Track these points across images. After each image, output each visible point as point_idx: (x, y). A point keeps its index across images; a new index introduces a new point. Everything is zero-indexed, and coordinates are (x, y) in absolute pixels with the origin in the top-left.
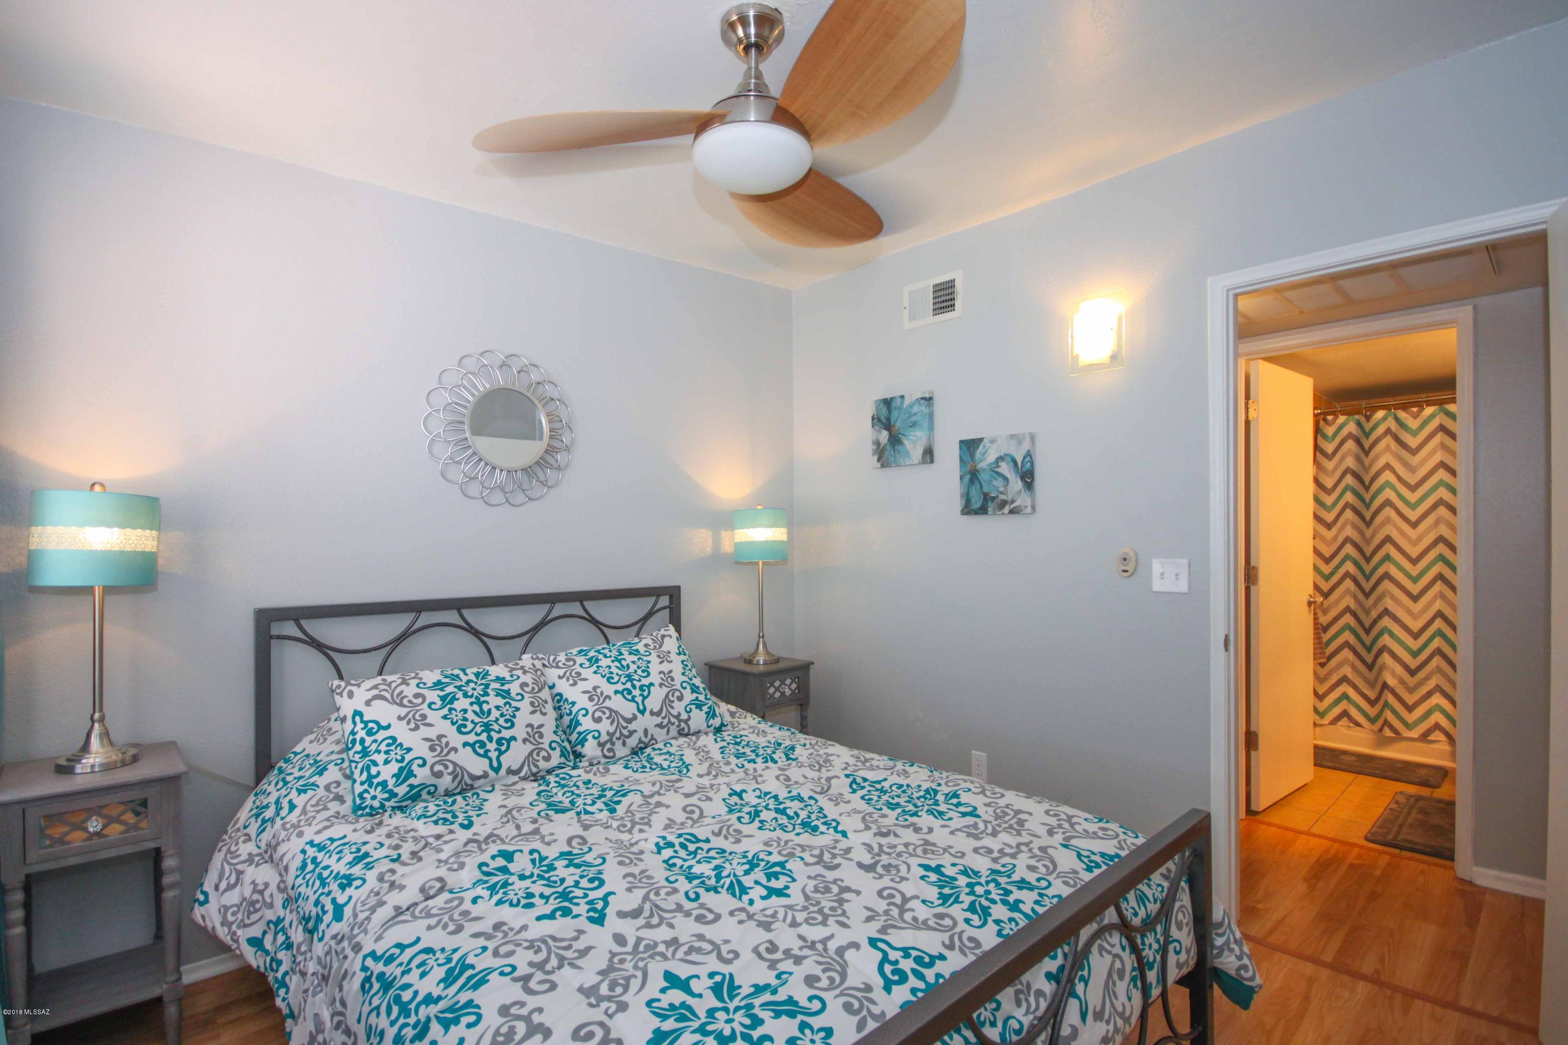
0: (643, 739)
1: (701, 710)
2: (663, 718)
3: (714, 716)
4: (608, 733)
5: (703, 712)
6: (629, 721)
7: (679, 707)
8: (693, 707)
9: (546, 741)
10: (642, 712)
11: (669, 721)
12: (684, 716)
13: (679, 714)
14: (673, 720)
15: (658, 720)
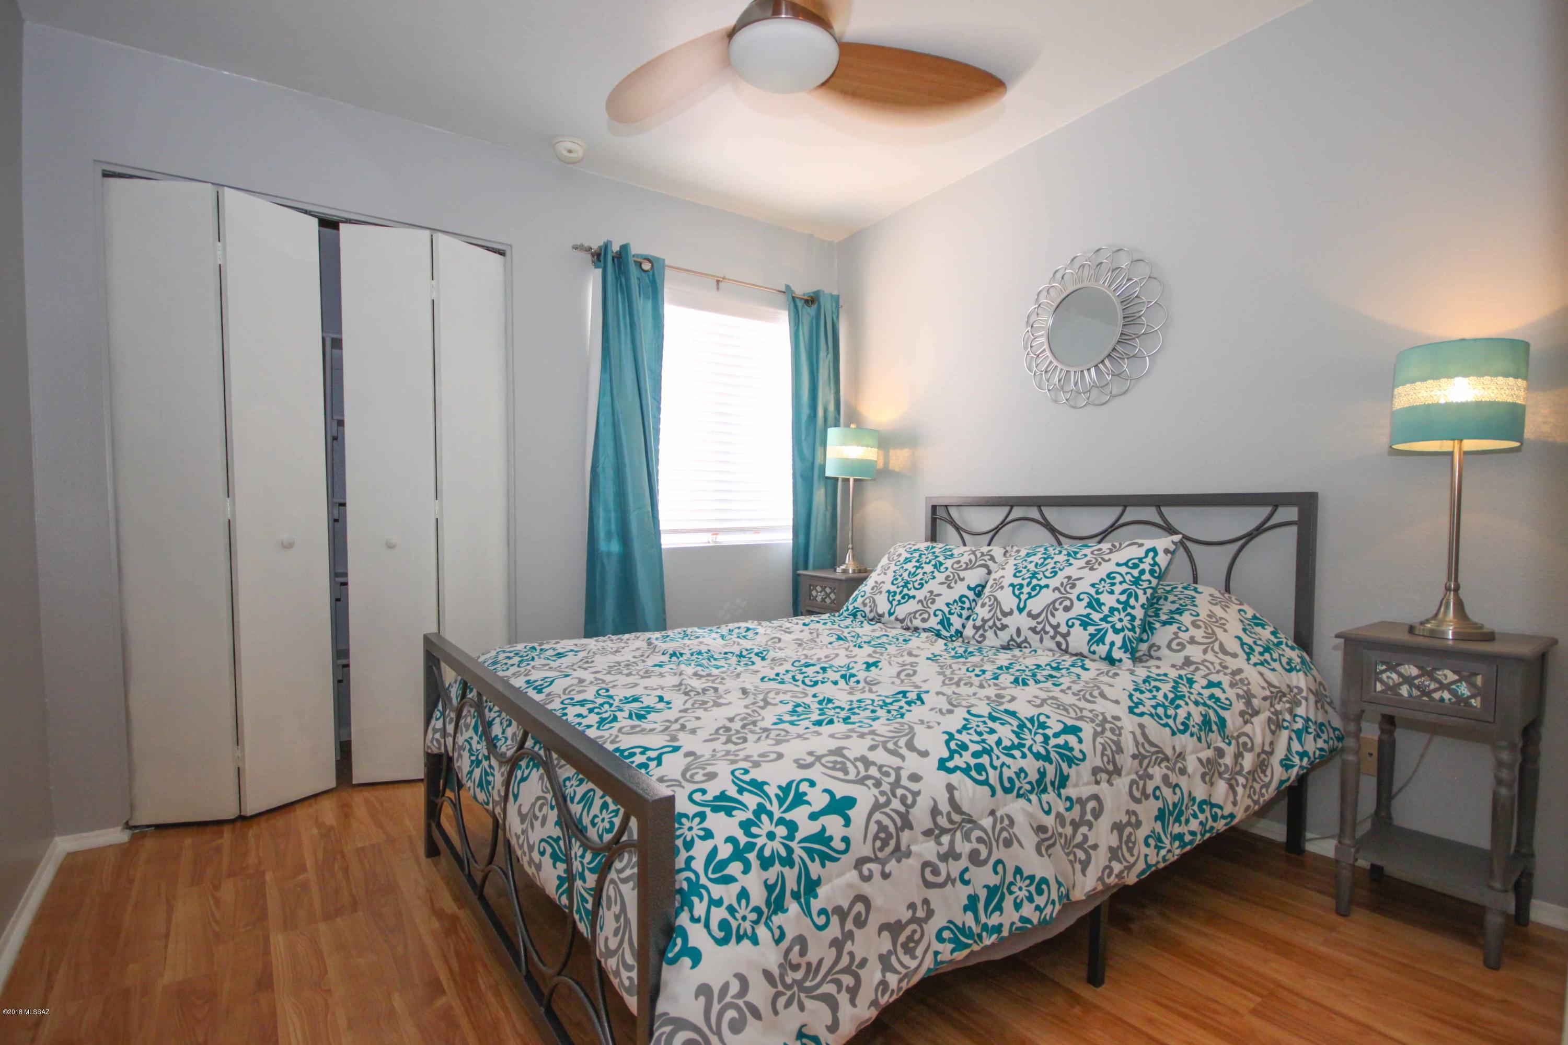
0: (1015, 637)
1: (1085, 629)
2: (1039, 623)
3: (1101, 641)
4: (983, 620)
5: (1087, 633)
6: (1005, 614)
7: (1061, 617)
8: (1077, 623)
9: (934, 607)
10: (1021, 610)
11: (1043, 629)
12: (1063, 629)
13: (1059, 625)
14: (1048, 628)
15: (1033, 623)
